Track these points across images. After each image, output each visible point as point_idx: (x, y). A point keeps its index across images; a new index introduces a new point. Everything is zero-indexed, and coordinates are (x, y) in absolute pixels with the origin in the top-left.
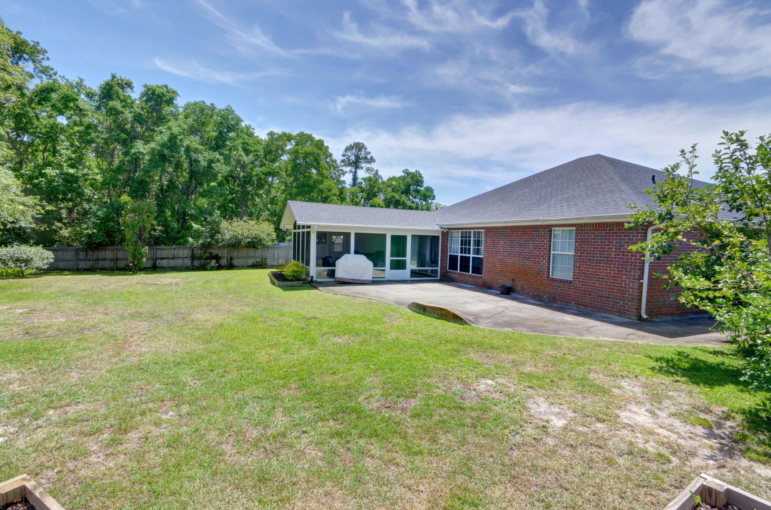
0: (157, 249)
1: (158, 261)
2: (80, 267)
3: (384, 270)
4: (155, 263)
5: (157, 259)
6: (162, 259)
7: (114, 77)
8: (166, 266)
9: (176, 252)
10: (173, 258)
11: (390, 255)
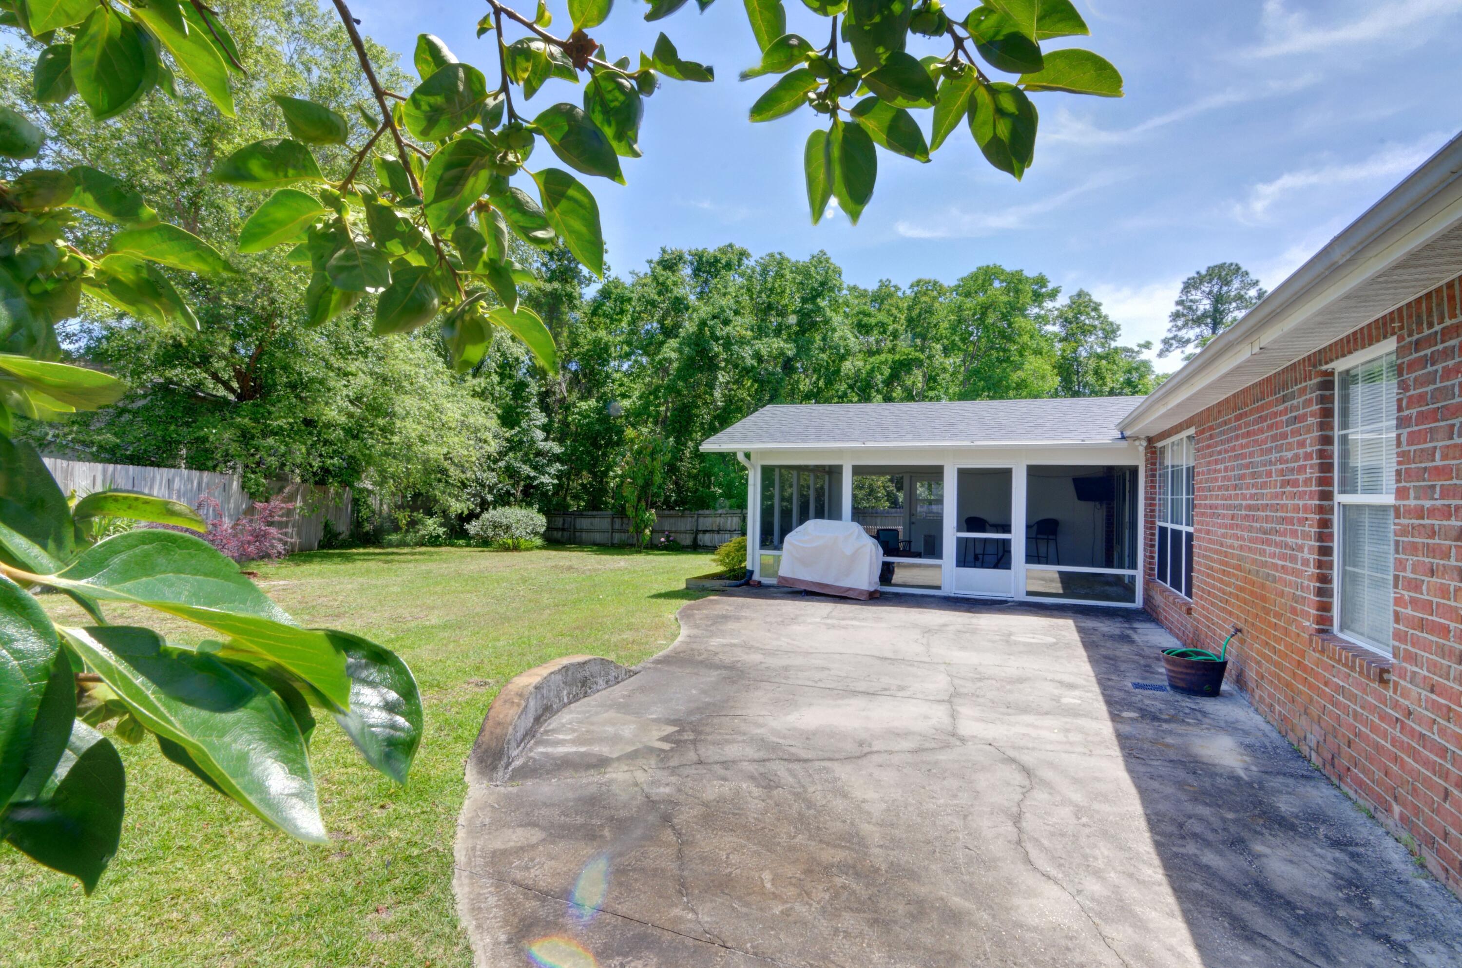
0: (699, 516)
1: (700, 536)
2: (616, 541)
3: (940, 566)
4: (695, 539)
5: (697, 532)
6: (705, 532)
7: (664, 251)
8: (709, 544)
9: (722, 520)
10: (718, 532)
11: (954, 523)
